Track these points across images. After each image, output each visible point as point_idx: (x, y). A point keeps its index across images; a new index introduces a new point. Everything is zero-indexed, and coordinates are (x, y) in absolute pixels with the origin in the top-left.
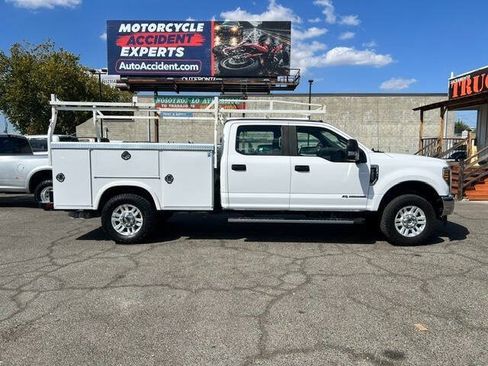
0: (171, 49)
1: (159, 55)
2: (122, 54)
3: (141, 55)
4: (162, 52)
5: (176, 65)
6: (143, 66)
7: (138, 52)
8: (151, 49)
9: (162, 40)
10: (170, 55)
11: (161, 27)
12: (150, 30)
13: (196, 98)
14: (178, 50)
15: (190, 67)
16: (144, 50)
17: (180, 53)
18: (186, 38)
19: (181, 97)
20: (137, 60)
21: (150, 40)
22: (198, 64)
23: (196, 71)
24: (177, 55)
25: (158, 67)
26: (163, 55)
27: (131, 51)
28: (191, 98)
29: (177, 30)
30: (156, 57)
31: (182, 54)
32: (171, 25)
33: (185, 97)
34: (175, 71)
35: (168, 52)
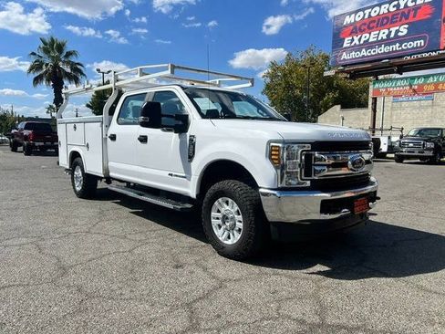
0: (393, 30)
1: (379, 39)
2: (345, 45)
3: (362, 42)
4: (383, 34)
5: (398, 45)
6: (364, 53)
7: (360, 40)
8: (372, 33)
9: (385, 21)
10: (392, 36)
11: (384, 9)
12: (373, 14)
13: (419, 77)
14: (401, 29)
15: (414, 44)
16: (365, 37)
17: (404, 30)
18: (412, 13)
19: (402, 79)
20: (358, 48)
21: (371, 25)
22: (424, 38)
23: (421, 47)
24: (400, 34)
25: (378, 51)
26: (385, 37)
27: (353, 40)
28: (413, 78)
29: (402, 7)
30: (378, 41)
31: (405, 32)
32: (396, 3)
33: (406, 78)
34: (396, 51)
35: (390, 32)
